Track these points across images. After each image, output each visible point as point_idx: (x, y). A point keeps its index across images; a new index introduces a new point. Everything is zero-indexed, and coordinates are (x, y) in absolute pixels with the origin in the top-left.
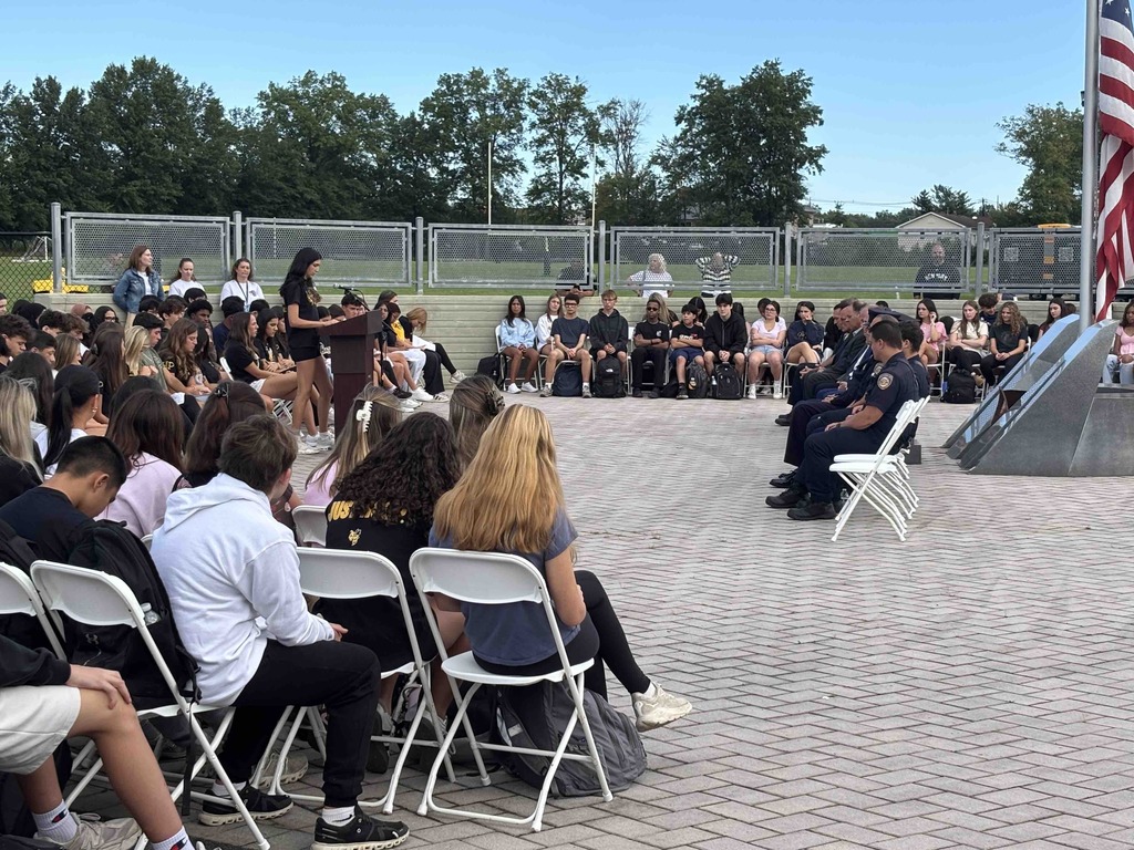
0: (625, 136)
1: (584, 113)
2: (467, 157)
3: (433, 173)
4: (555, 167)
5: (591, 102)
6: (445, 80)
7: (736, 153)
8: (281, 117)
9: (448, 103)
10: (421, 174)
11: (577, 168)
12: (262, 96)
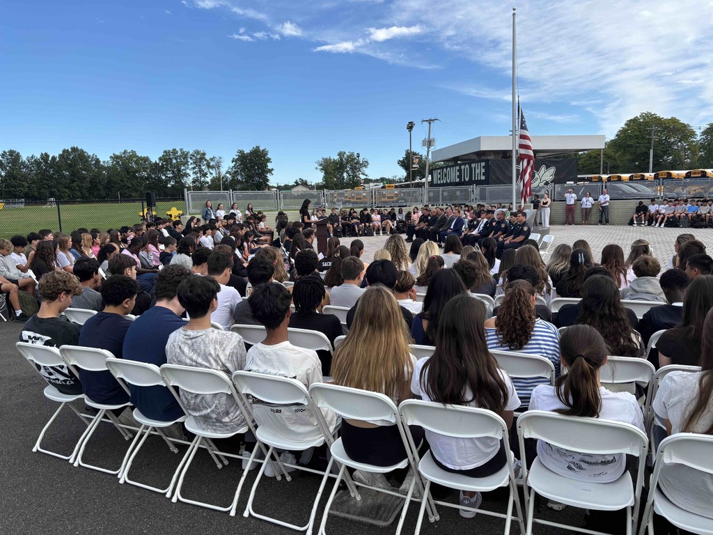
0: (219, 167)
1: (206, 160)
2: (173, 173)
3: (164, 178)
4: (199, 175)
5: (208, 157)
6: (165, 152)
7: (249, 171)
8: (118, 163)
9: (166, 158)
10: (160, 178)
11: (205, 175)
12: (111, 157)
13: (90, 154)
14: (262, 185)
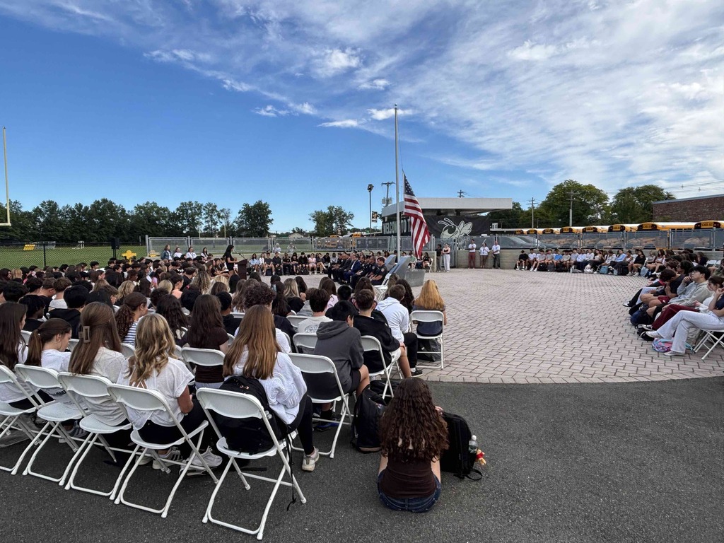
0: (227, 217)
1: (217, 211)
2: (188, 221)
3: (180, 225)
4: (210, 223)
5: (218, 209)
6: (182, 204)
7: (253, 220)
8: (141, 212)
9: (183, 209)
10: (177, 225)
11: (215, 224)
12: (135, 207)
13: (118, 204)
14: (263, 232)
